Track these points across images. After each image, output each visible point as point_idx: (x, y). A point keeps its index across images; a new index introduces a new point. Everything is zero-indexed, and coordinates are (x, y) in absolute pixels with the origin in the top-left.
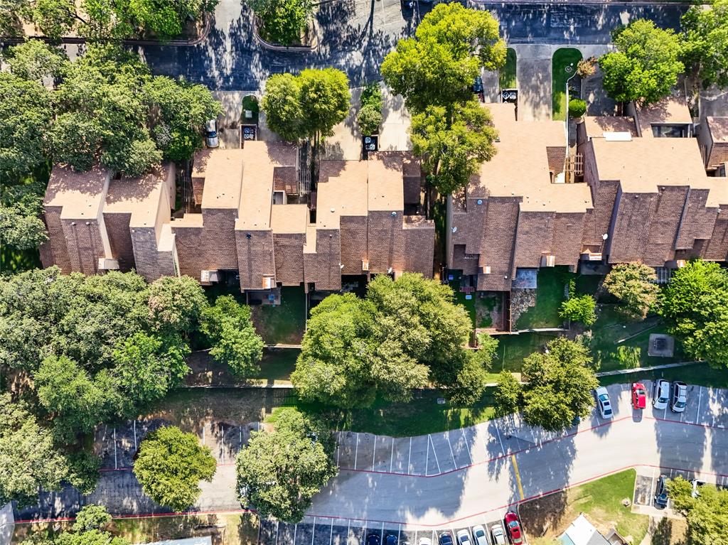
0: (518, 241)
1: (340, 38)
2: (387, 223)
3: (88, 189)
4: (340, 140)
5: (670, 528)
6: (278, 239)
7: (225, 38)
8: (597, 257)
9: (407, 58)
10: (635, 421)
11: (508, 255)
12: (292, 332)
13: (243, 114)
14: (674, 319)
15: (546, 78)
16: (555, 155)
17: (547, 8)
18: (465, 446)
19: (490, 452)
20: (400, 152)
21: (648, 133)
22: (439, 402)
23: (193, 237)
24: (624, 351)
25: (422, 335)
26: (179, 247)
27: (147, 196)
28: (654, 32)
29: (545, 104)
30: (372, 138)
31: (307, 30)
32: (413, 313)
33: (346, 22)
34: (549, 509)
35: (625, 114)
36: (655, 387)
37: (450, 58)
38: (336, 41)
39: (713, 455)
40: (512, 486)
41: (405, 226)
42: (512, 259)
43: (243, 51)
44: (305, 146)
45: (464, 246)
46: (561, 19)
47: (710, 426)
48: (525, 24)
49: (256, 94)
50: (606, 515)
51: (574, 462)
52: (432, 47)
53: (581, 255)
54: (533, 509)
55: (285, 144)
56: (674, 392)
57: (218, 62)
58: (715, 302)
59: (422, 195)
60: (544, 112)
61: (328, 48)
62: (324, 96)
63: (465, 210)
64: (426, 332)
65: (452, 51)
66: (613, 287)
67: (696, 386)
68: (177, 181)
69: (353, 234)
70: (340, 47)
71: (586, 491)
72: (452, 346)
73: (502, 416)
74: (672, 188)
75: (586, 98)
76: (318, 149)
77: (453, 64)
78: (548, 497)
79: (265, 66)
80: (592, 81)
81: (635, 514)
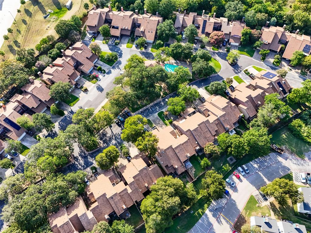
0: (178, 156)
1: (107, 140)
2: (145, 171)
3: (62, 215)
4: (121, 162)
5: (274, 204)
6: (120, 194)
7: (78, 157)
8: (198, 148)
9: (126, 133)
10: (241, 182)
11: (179, 161)
12: (139, 221)
13: (93, 172)
14: (226, 151)
15: (159, 120)
16: (172, 133)
17: (150, 108)
18: (207, 220)
19: (215, 218)
20: (138, 155)
21: (188, 117)
22: (191, 213)
23: (97, 209)
24: (225, 167)
25: (171, 190)
26: (95, 215)
27: (79, 206)
28: (174, 99)
29: (163, 125)
30: (129, 156)
31: (98, 143)
32: (165, 186)
33: (106, 136)
34: (242, 222)
35: (181, 116)
36: (238, 170)
37: (135, 127)
38: (107, 141)
39: (266, 178)
40: (228, 223)
41: (150, 169)
42: (180, 161)
43: (85, 157)
44: (113, 169)
45: (167, 165)
46: (154, 108)
47: (259, 171)
48: (147, 113)
49: (93, 165)
50: (256, 213)
51: (237, 204)
52: (130, 127)
53: (195, 150)
54: (238, 226)
55: (108, 171)
56: (243, 168)
57: (79, 164)
58: (229, 140)
59: (150, 162)
60: (164, 127)
61: (106, 144)
62: (112, 152)
63: (161, 156)
64: (171, 189)
65: (135, 125)
66: (207, 152)
67: (247, 164)
68: (84, 200)
69: (138, 180)
70: (108, 142)
71: (246, 210)
72: (180, 188)
73: (210, 205)
74: (201, 124)
75: (171, 119)
76: (117, 168)
77: (137, 128)
78: (238, 219)
79: (92, 157)
80: (170, 115)
81: (262, 207)
